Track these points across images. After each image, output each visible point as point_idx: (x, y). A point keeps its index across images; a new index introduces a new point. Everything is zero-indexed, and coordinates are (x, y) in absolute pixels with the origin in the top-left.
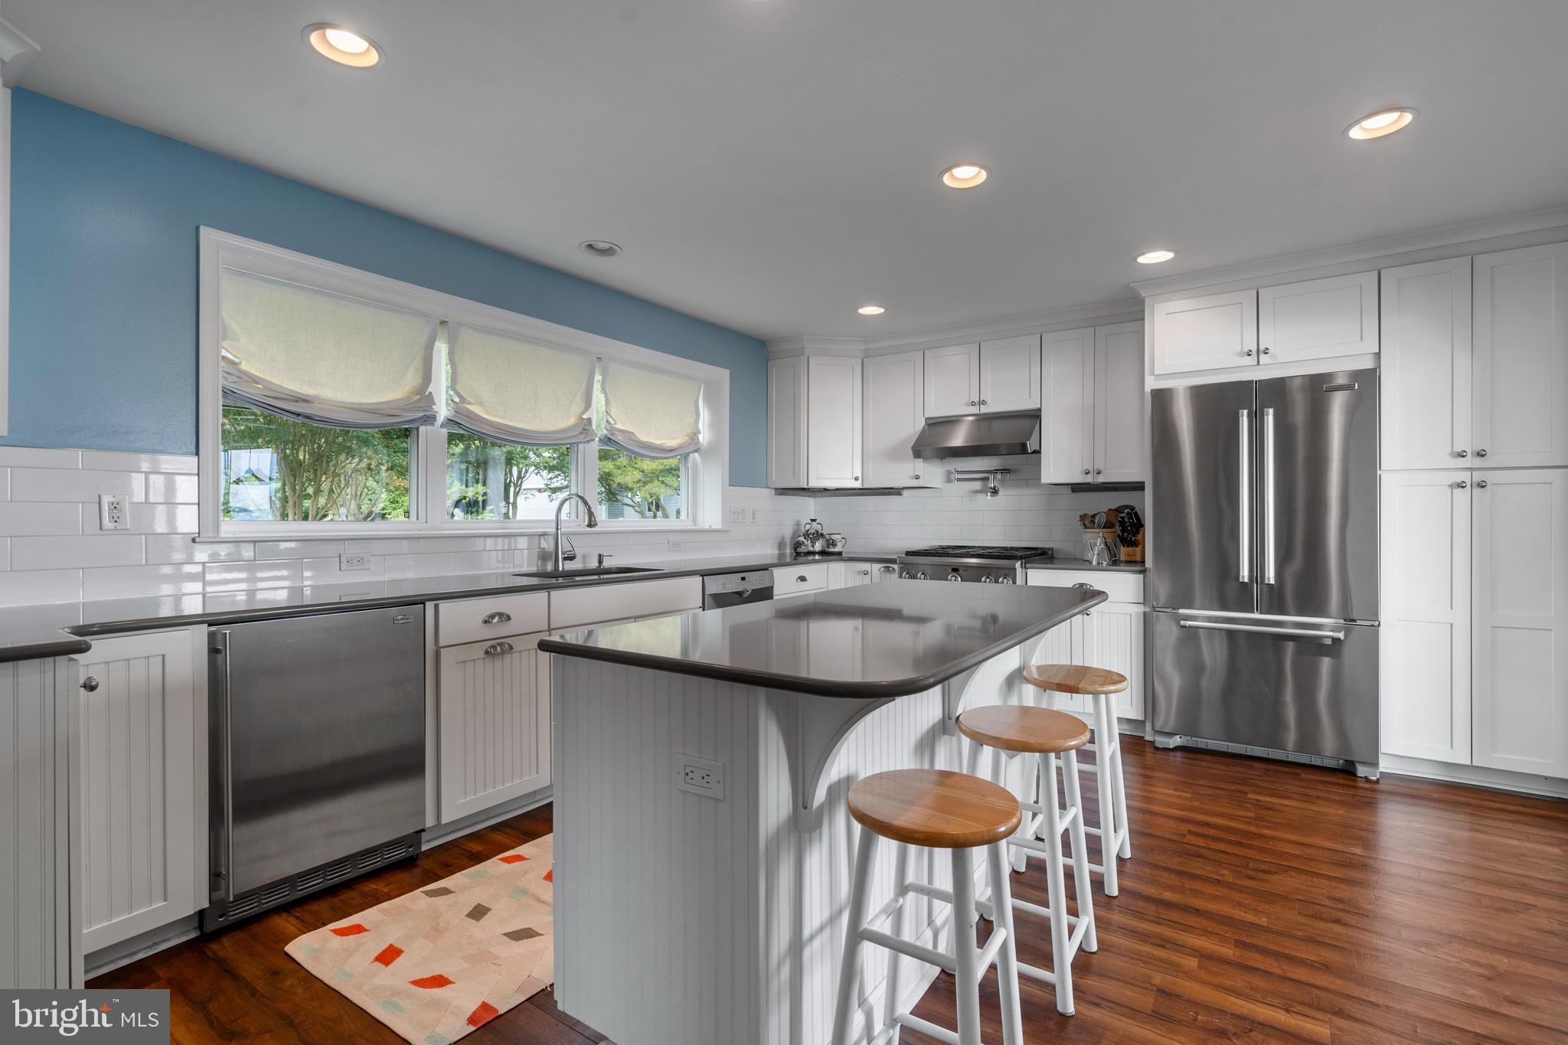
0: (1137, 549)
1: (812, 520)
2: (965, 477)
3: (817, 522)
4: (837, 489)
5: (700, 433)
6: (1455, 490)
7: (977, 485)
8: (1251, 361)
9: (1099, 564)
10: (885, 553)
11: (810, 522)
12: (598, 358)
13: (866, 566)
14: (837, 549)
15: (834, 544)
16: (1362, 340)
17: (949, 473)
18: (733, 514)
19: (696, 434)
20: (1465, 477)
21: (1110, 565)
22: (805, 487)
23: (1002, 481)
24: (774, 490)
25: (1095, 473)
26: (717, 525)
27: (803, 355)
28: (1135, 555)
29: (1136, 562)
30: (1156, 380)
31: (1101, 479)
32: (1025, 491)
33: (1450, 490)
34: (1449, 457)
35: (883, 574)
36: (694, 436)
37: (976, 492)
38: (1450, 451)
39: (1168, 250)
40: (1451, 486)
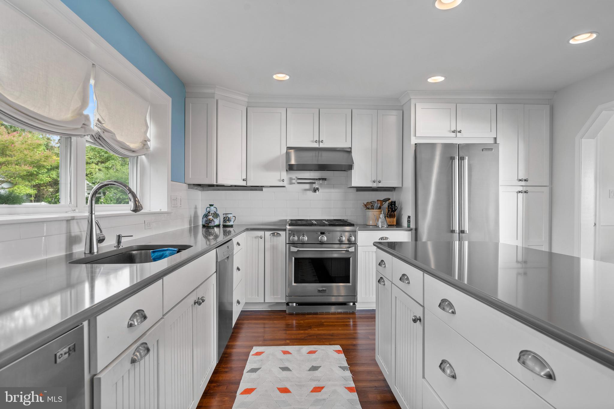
0: (394, 219)
1: (211, 205)
2: (301, 181)
3: (214, 206)
4: (231, 186)
5: (149, 141)
6: (518, 194)
7: (307, 186)
8: (453, 135)
9: (382, 227)
10: (251, 225)
11: (209, 206)
12: (93, 64)
13: (261, 233)
14: (231, 223)
15: (229, 220)
16: (491, 132)
17: (291, 179)
18: (173, 201)
19: (146, 141)
20: (521, 189)
21: (387, 228)
22: (215, 183)
23: (321, 185)
24: (187, 185)
25: (378, 182)
26: (165, 209)
27: (214, 98)
28: (393, 222)
29: (393, 225)
30: (416, 139)
31: (380, 185)
32: (333, 190)
33: (517, 194)
34: (517, 181)
35: (272, 238)
36: (145, 142)
37: (306, 190)
38: (517, 179)
39: (442, 76)
40: (517, 192)
